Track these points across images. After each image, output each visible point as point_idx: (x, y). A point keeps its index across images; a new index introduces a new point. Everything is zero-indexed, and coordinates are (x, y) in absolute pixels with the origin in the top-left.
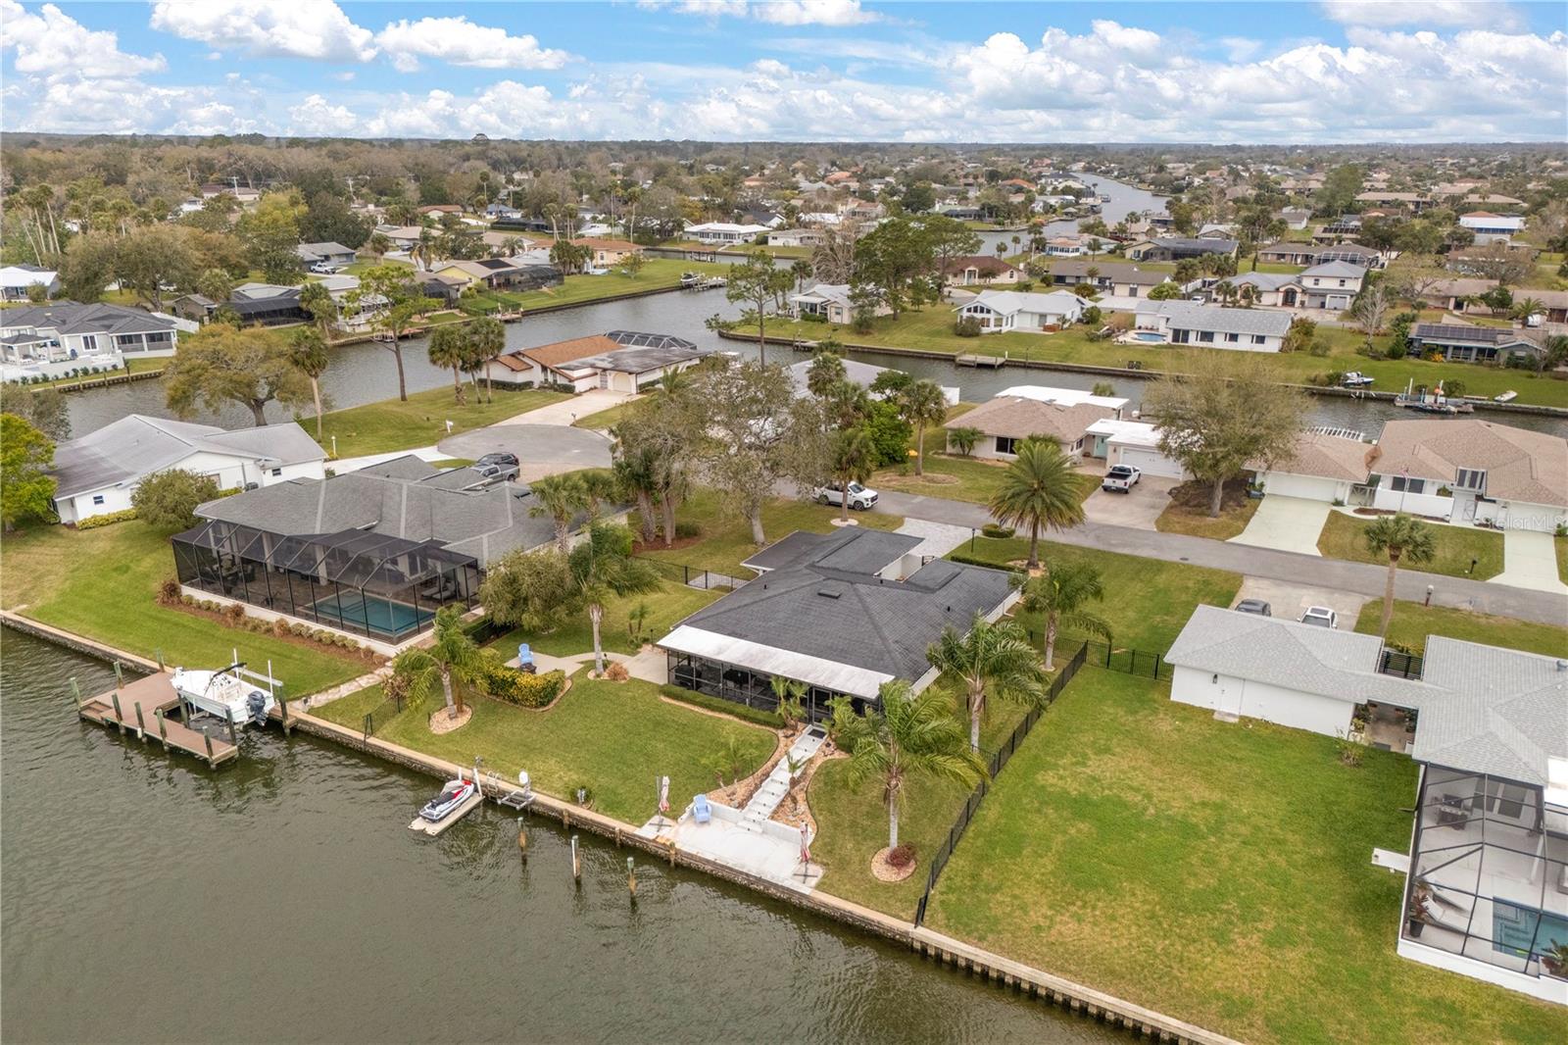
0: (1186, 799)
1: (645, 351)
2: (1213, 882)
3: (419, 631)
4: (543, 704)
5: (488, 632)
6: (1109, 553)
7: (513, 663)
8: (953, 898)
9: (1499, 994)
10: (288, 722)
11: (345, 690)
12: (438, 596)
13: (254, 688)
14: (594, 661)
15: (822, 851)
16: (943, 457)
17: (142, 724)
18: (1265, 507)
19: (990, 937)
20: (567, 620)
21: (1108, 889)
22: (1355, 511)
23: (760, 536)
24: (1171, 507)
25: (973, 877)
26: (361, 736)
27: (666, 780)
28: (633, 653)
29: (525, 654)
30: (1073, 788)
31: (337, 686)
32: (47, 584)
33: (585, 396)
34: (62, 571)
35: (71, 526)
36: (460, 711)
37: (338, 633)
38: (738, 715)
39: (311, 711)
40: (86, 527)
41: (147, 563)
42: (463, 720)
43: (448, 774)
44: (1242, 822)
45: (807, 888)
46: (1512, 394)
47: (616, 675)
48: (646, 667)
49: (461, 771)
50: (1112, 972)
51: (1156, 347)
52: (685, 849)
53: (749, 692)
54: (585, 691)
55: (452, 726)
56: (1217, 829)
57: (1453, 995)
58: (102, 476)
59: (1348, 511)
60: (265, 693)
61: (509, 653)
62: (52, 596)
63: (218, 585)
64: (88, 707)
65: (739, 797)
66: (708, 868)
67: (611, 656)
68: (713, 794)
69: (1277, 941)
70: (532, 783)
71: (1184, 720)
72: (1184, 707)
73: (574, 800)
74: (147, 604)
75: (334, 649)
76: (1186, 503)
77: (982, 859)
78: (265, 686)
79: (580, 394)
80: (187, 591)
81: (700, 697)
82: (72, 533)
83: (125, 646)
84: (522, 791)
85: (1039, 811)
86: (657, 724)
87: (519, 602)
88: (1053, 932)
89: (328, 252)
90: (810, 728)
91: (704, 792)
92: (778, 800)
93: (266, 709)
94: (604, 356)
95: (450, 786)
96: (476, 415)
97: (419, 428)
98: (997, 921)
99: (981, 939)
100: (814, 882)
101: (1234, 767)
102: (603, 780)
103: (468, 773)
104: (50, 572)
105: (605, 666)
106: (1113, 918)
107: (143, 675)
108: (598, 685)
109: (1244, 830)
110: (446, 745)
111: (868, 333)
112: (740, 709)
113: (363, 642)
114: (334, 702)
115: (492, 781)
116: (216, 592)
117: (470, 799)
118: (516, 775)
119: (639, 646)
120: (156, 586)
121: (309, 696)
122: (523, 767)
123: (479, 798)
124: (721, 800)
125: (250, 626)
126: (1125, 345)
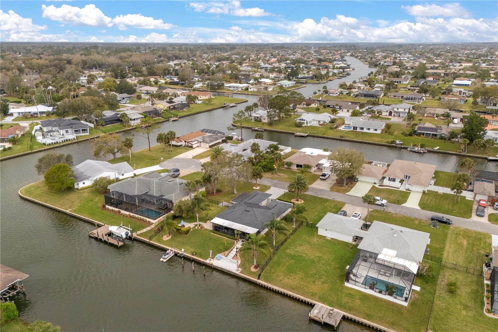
0: (314, 255)
1: (211, 135)
2: (315, 272)
3: (159, 217)
4: (186, 234)
5: (175, 217)
6: (316, 197)
7: (180, 225)
8: (266, 275)
9: (361, 292)
10: (133, 237)
11: (145, 230)
12: (163, 208)
13: (127, 231)
14: (197, 224)
15: (241, 266)
16: (284, 169)
17: (103, 238)
18: (358, 184)
19: (272, 282)
20: (192, 215)
21: (295, 273)
22: (379, 186)
23: (236, 192)
24: (335, 184)
25: (270, 271)
26: (148, 241)
27: (211, 251)
28: (206, 222)
29: (183, 223)
30: (292, 253)
31: (143, 229)
32: (75, 204)
33: (196, 149)
34: (78, 201)
35: (78, 189)
36: (170, 235)
37: (142, 217)
38: (227, 237)
39: (138, 235)
40: (81, 190)
41: (97, 199)
42: (170, 237)
43: (167, 249)
44: (324, 260)
45: (238, 273)
46: (438, 148)
47: (202, 228)
48: (208, 226)
49: (170, 248)
50: (293, 288)
51: (348, 131)
52: (215, 265)
53: (230, 232)
54: (195, 231)
55: (167, 239)
56: (318, 262)
57: (353, 292)
58: (84, 177)
59: (377, 186)
60: (129, 231)
61: (179, 222)
62: (77, 207)
63: (114, 205)
64: (90, 234)
65: (226, 254)
66: (219, 269)
67: (201, 223)
68: (221, 254)
69: (323, 283)
70: (185, 251)
71: (320, 239)
72: (321, 236)
73: (193, 255)
74: (99, 209)
75: (141, 221)
76: (339, 183)
77: (273, 267)
78: (128, 230)
79: (194, 148)
80: (107, 206)
81: (219, 233)
82: (78, 191)
83: (95, 219)
84: (182, 253)
85: (285, 258)
86: (210, 239)
87: (181, 211)
88: (283, 281)
89: (124, 97)
90: (241, 240)
91: (219, 253)
92: (234, 255)
93: (129, 235)
94: (200, 137)
95: (168, 252)
96: (168, 155)
97: (155, 159)
98: (273, 279)
99: (270, 282)
100: (239, 271)
101: (326, 249)
102: (198, 251)
103: (171, 249)
104: (75, 201)
105: (199, 226)
106: (295, 278)
107: (100, 226)
108: (198, 230)
109: (324, 262)
110: (166, 243)
111: (272, 125)
112: (228, 236)
113: (148, 219)
114: (142, 233)
115: (176, 251)
116: (114, 207)
117: (172, 254)
118: (181, 249)
119: (207, 221)
120: (100, 205)
121: (137, 231)
122: (182, 248)
123: (174, 254)
124: (222, 255)
125: (122, 215)
126: (340, 131)
